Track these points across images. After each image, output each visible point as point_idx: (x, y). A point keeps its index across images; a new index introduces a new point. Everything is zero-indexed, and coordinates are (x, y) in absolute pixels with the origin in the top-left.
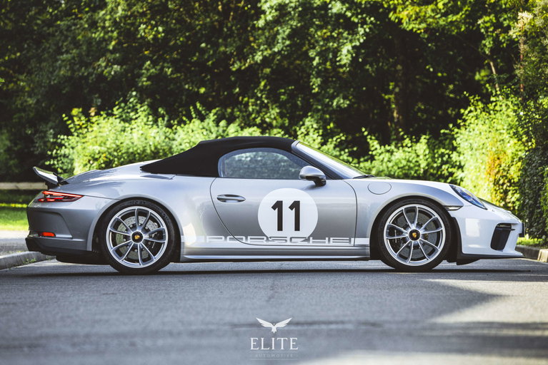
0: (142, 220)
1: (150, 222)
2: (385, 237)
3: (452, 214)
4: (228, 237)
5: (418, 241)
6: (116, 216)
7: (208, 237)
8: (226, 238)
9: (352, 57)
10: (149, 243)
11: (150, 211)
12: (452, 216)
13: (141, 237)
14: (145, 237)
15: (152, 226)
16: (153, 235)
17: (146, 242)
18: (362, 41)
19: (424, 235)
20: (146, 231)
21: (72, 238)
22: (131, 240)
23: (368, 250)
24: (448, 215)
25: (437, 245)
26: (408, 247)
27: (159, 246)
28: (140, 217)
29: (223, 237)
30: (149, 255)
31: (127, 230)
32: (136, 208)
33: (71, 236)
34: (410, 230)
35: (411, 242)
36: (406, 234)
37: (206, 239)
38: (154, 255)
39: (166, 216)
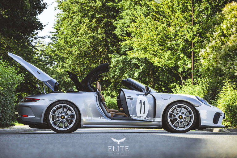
0: (65, 110)
1: (69, 111)
2: (168, 118)
3: (197, 108)
4: (101, 117)
5: (182, 120)
6: (54, 108)
7: (93, 117)
8: (100, 118)
9: (138, 76)
10: (68, 120)
11: (69, 106)
12: (197, 109)
13: (64, 117)
14: (66, 117)
15: (69, 113)
16: (70, 117)
17: (67, 119)
18: (141, 71)
19: (184, 117)
20: (67, 115)
21: (35, 117)
22: (60, 118)
23: (161, 123)
24: (195, 109)
25: (190, 121)
26: (178, 122)
27: (72, 121)
28: (64, 109)
29: (99, 117)
30: (68, 125)
31: (58, 114)
32: (63, 105)
33: (34, 117)
34: (179, 115)
35: (179, 120)
36: (177, 117)
37: (92, 118)
38: (70, 125)
39: (75, 108)
